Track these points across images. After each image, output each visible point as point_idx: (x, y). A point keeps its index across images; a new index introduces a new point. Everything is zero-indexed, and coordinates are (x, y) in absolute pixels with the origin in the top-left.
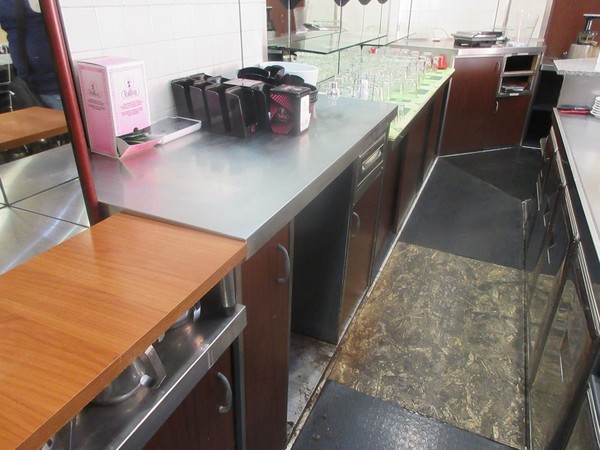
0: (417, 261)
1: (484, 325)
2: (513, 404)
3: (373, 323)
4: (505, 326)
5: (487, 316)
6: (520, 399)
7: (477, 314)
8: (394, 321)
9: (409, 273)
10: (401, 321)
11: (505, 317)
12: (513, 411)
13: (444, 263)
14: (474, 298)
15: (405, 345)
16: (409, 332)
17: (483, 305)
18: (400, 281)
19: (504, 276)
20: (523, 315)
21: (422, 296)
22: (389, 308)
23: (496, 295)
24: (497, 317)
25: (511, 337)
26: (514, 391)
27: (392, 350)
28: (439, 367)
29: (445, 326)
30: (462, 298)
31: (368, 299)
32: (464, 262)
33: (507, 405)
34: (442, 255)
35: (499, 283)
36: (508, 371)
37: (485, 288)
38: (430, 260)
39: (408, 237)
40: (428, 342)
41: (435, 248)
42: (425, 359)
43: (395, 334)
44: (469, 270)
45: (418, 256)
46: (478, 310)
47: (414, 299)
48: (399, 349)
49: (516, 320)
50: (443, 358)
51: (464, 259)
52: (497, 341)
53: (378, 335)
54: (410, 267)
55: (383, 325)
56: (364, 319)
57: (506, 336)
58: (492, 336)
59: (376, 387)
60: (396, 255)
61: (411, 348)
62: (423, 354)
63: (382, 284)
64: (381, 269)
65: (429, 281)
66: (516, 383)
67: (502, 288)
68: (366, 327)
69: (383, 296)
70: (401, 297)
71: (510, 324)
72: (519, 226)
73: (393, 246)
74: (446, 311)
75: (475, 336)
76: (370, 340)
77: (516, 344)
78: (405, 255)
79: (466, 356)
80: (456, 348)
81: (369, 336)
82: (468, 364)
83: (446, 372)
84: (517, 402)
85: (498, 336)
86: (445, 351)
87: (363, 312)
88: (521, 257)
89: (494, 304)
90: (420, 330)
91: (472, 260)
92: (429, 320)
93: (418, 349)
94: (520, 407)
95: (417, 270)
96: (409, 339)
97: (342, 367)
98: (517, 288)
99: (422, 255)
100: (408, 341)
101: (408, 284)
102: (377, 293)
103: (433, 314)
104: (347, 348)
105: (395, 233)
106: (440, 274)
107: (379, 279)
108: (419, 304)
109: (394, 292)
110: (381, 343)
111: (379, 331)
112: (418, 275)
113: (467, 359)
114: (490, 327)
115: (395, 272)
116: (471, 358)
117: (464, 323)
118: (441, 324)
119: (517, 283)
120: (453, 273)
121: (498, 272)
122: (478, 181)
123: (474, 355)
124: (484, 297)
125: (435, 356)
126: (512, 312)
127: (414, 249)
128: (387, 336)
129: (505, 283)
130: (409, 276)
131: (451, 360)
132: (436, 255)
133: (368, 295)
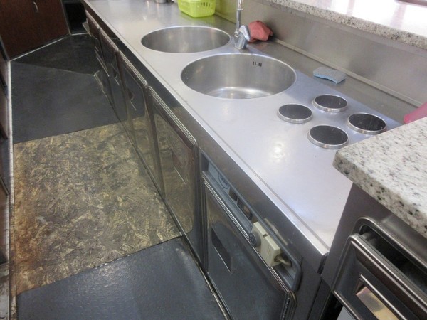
0: (39, 153)
1: (116, 172)
2: (160, 212)
3: (31, 222)
4: (129, 165)
5: (114, 166)
6: (162, 206)
7: (107, 168)
8: (48, 209)
9: (38, 165)
10: (54, 206)
11: (125, 160)
12: (162, 216)
13: (63, 143)
14: (98, 158)
15: (69, 222)
16: (66, 210)
17: (108, 159)
18: (34, 176)
19: (110, 132)
20: (135, 152)
21: (60, 177)
22: (38, 202)
23: (112, 148)
24: (120, 162)
25: (136, 171)
26: (157, 204)
27: (60, 232)
28: (102, 221)
29: (90, 189)
30: (91, 162)
31: (14, 205)
32: (78, 136)
33: (157, 215)
34: (57, 138)
35: (109, 138)
36: (146, 193)
37: (102, 146)
38: (50, 146)
39: (21, 137)
40: (84, 209)
41: (49, 135)
42: (89, 222)
43: (55, 219)
44: (84, 140)
45: (38, 148)
46: (106, 165)
47: (55, 182)
48: (66, 228)
49: (134, 158)
50: (102, 213)
51: (77, 133)
52: (129, 178)
53: (41, 229)
54: (36, 160)
55: (41, 218)
56: (20, 223)
57: (133, 171)
58: (125, 177)
59: (64, 269)
60: (18, 156)
61: (75, 221)
62: (85, 219)
63: (20, 186)
64: (12, 175)
65: (59, 162)
66: (154, 198)
67: (113, 141)
68: (26, 229)
69: (27, 196)
70: (43, 188)
71: (131, 162)
72: (101, 93)
73: (11, 150)
74: (85, 178)
75: (114, 184)
76: (37, 237)
77: (141, 173)
78: (27, 153)
79: (116, 200)
80: (107, 199)
81: (34, 235)
82: (121, 205)
83: (109, 221)
84: (162, 209)
85: (128, 175)
86: (101, 207)
87: (16, 219)
88: (113, 113)
89: (114, 154)
90: (74, 204)
91: (82, 132)
92: (76, 192)
93: (80, 218)
94: (165, 211)
95: (44, 160)
96: (68, 215)
97: (24, 275)
98: (122, 136)
99: (41, 146)
100: (69, 217)
101: (43, 174)
102: (20, 196)
103: (76, 186)
104: (19, 256)
105: (6, 138)
106: (64, 153)
107: (15, 183)
108: (61, 184)
109: (35, 186)
110: (48, 233)
111: (40, 224)
112: (47, 163)
113: (118, 202)
114: (120, 172)
115: (26, 171)
116: (120, 199)
117: (102, 179)
118: (86, 189)
119: (121, 133)
120: (74, 147)
121: (105, 131)
122: (54, 70)
123: (120, 196)
124: (105, 154)
125: (96, 215)
126: (128, 154)
127: (32, 145)
128: (50, 224)
129: (113, 136)
130: (41, 168)
131: (108, 210)
132: (53, 141)
133: (12, 201)
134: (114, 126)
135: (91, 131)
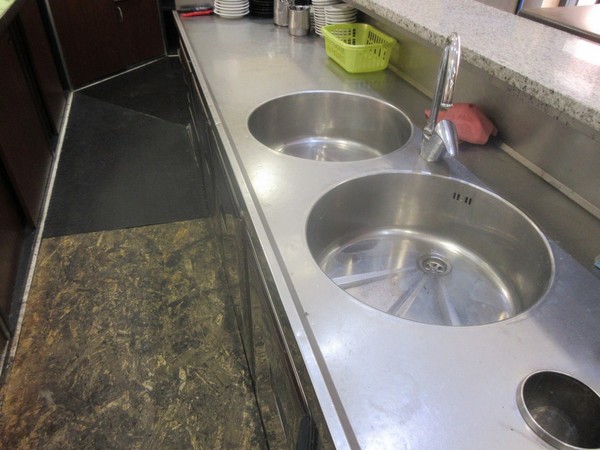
0: (77, 259)
1: (186, 317)
2: (245, 415)
3: (30, 401)
4: (210, 305)
5: (186, 303)
6: (250, 402)
7: (174, 304)
8: (63, 378)
9: (69, 285)
10: (74, 372)
11: (207, 292)
12: (247, 425)
13: (116, 247)
14: (164, 283)
15: (91, 410)
16: (91, 384)
17: (178, 287)
18: (59, 304)
19: (191, 235)
21: (97, 313)
22: (51, 359)
23: (189, 266)
24: (197, 296)
25: (220, 317)
26: (242, 395)
27: (71, 430)
28: (145, 418)
29: (138, 345)
30: (150, 290)
31: (13, 360)
32: (140, 235)
33: (240, 419)
34: (110, 234)
35: (188, 246)
36: (229, 368)
37: (174, 261)
38: (96, 250)
39: (56, 229)
40: (121, 386)
41: (98, 229)
42: (124, 416)
43: (69, 400)
44: (149, 244)
45: (77, 252)
46: (174, 298)
47: (87, 324)
48: (83, 423)
49: (219, 290)
50: (148, 400)
51: (140, 230)
52: (206, 331)
53: (43, 418)
54: (69, 274)
55: (48, 395)
56: (14, 400)
57: (214, 319)
58: (198, 328)
60: (43, 263)
61: (100, 410)
62: (119, 408)
63: (33, 323)
64: (25, 298)
65: (102, 284)
66: (240, 382)
67: (193, 252)
68: (19, 413)
69: (37, 346)
70: (66, 332)
71: (215, 299)
73: (36, 250)
74: (135, 321)
75: (179, 340)
76: (33, 435)
77: (228, 325)
78: (58, 258)
79: (176, 377)
80: (161, 372)
81: (29, 428)
82: (181, 388)
83: (156, 420)
84: (249, 408)
85: (205, 324)
86: (148, 386)
87: (9, 391)
89: (190, 279)
90: (106, 372)
91: (150, 228)
92: (115, 348)
93: (109, 405)
94: (253, 414)
95: (81, 275)
96: (93, 396)
98: (209, 245)
99: (82, 248)
100: (94, 400)
101: (73, 303)
102: (28, 342)
103: (119, 335)
105: (35, 229)
106: (114, 266)
107: (26, 316)
108: (97, 324)
109: (53, 327)
110: (51, 430)
111: (44, 408)
112: (83, 282)
113: (178, 381)
114: (193, 315)
115: (49, 292)
116: (183, 375)
117: (161, 327)
118: (132, 344)
119: (208, 238)
120: (131, 257)
121: (183, 231)
123: (185, 368)
124: (176, 277)
125: (137, 403)
126: (211, 281)
127: (69, 242)
128: (59, 411)
129: (195, 243)
130: (70, 290)
131: (158, 395)
132: (102, 240)
133: (13, 352)
134: (200, 222)
135: (163, 228)
